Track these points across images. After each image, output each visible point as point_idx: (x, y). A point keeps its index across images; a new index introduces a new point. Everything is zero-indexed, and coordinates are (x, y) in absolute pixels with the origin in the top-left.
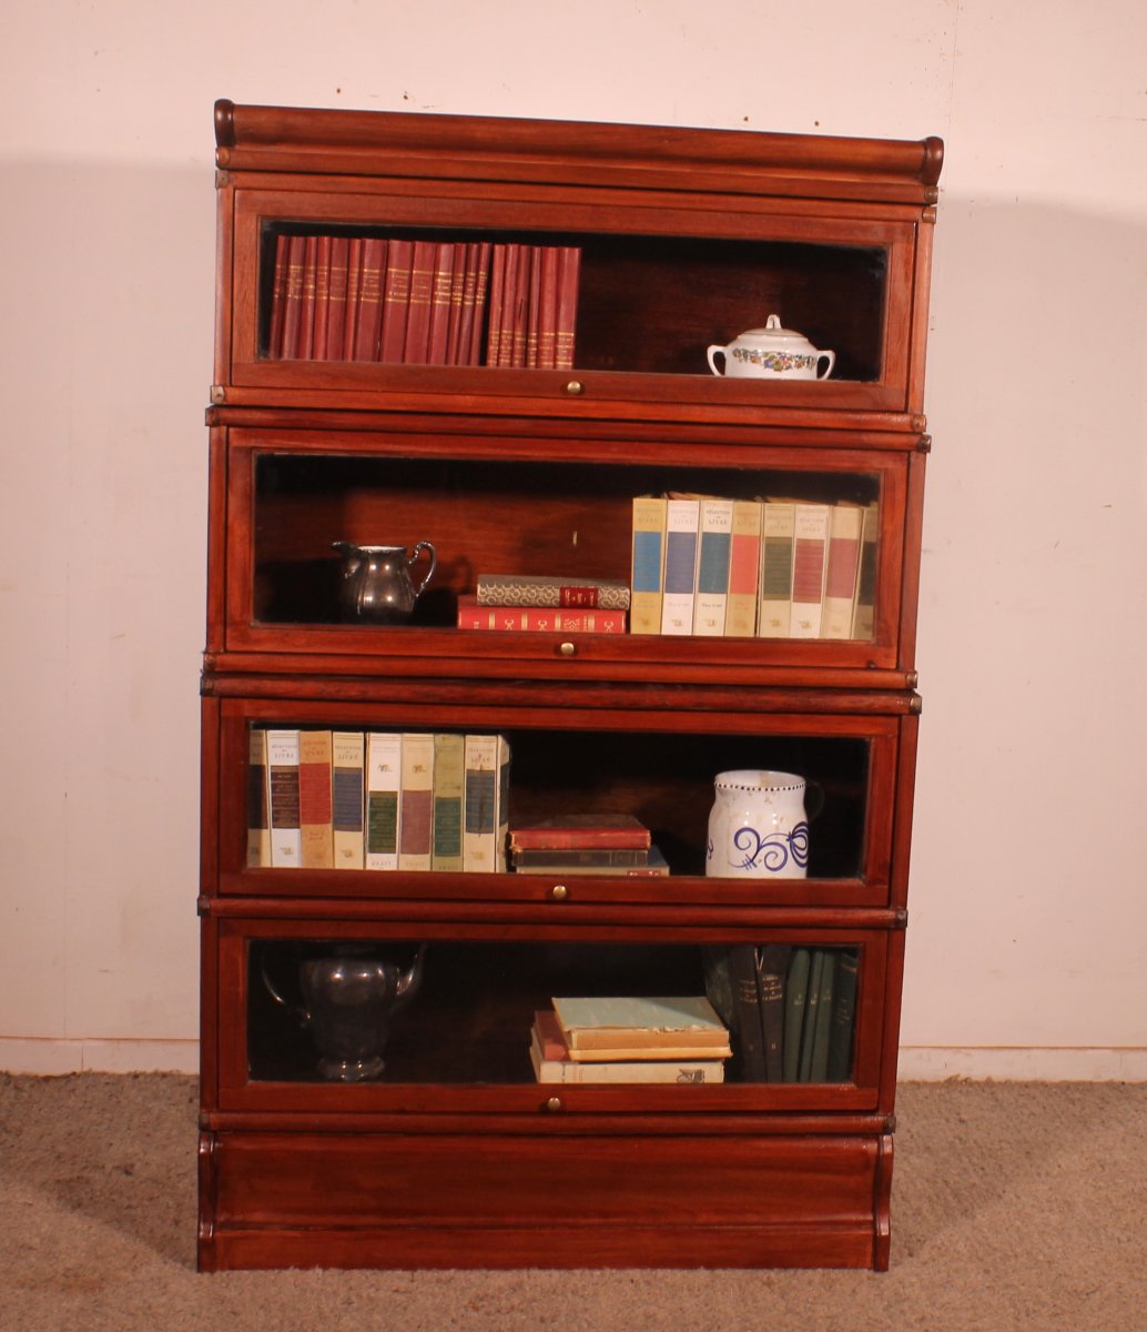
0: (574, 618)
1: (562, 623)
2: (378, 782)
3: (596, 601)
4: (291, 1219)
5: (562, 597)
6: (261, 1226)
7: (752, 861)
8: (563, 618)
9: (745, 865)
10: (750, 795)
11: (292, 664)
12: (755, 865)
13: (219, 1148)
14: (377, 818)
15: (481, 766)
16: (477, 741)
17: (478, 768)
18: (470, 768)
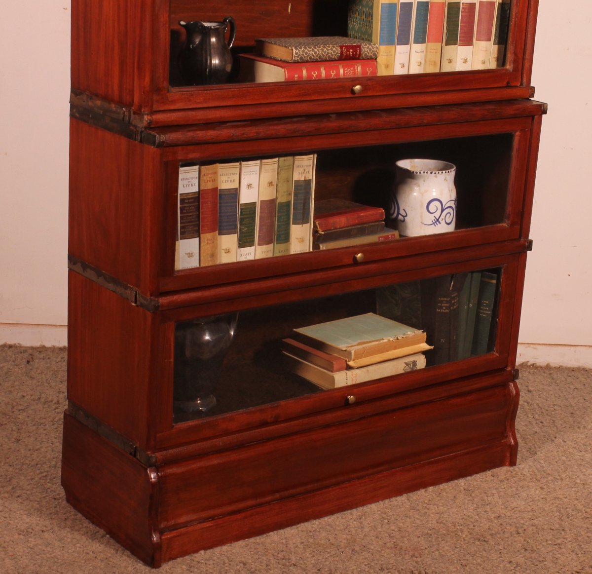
0: (349, 67)
1: (344, 71)
2: (246, 197)
3: (360, 54)
4: (204, 514)
5: (342, 53)
6: (185, 525)
7: (438, 220)
8: (344, 67)
9: (434, 223)
10: (436, 177)
11: (200, 115)
12: (440, 223)
13: (161, 476)
14: (244, 222)
15: (305, 177)
16: (303, 160)
17: (303, 179)
18: (296, 179)
